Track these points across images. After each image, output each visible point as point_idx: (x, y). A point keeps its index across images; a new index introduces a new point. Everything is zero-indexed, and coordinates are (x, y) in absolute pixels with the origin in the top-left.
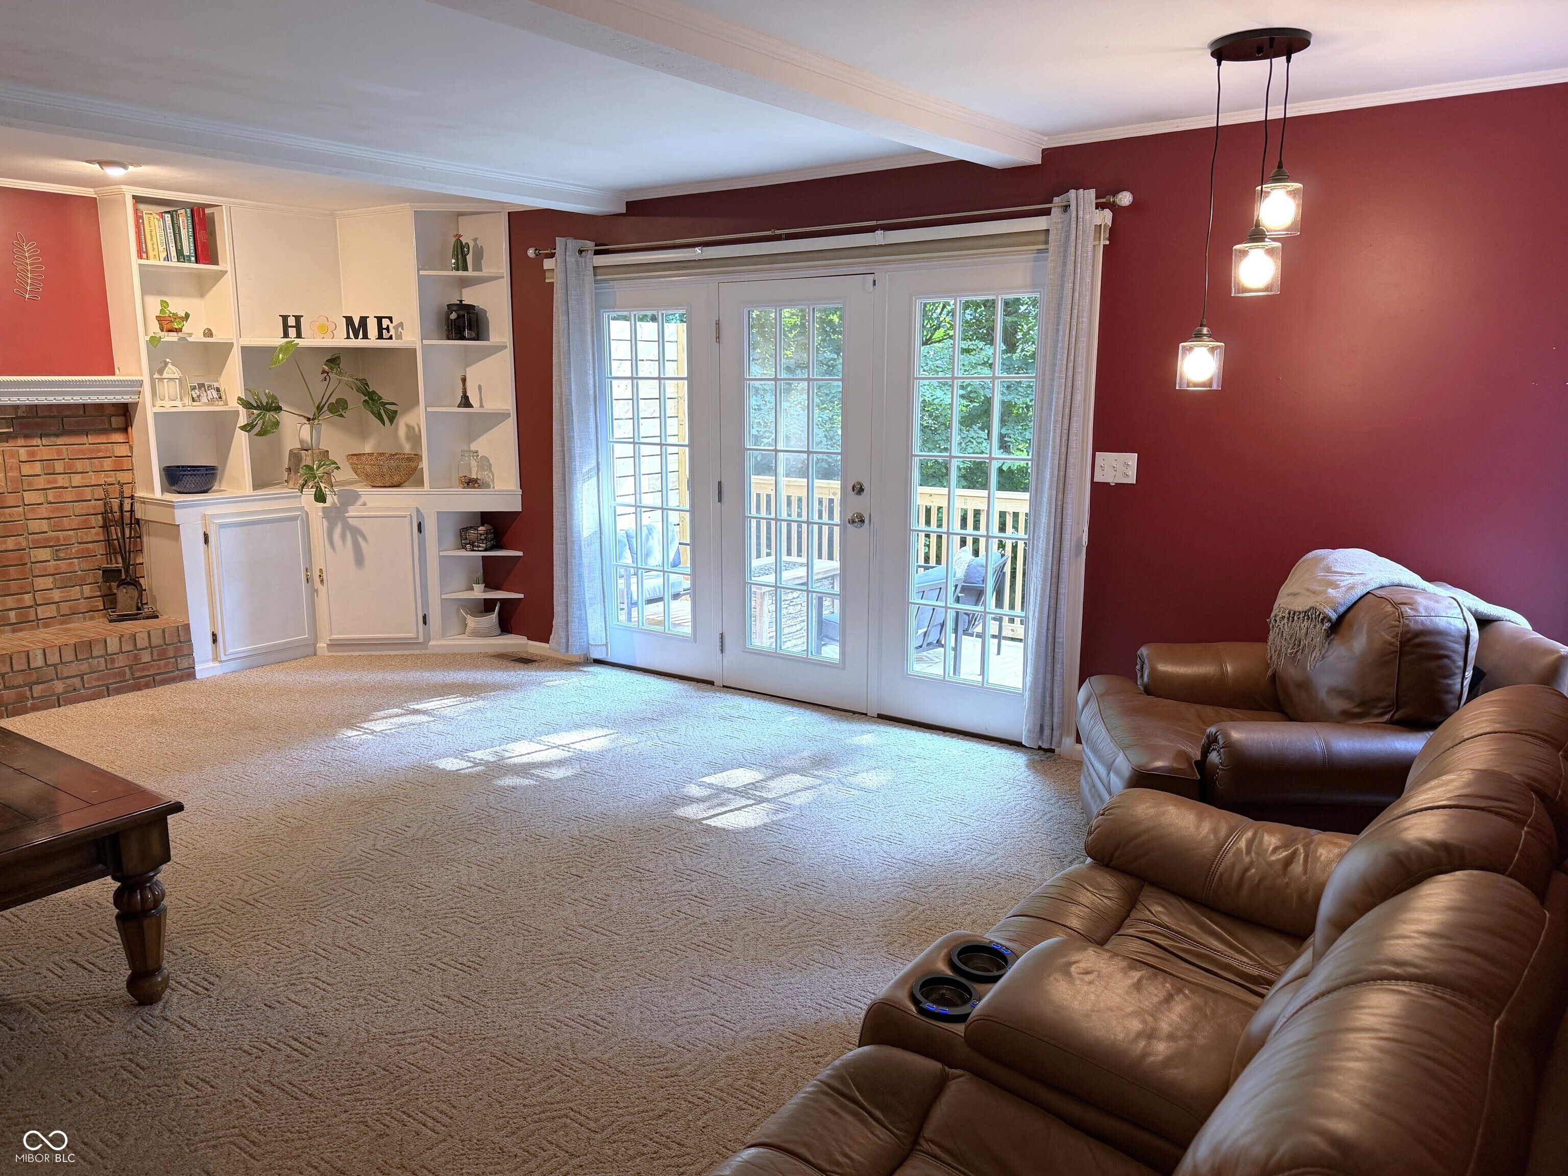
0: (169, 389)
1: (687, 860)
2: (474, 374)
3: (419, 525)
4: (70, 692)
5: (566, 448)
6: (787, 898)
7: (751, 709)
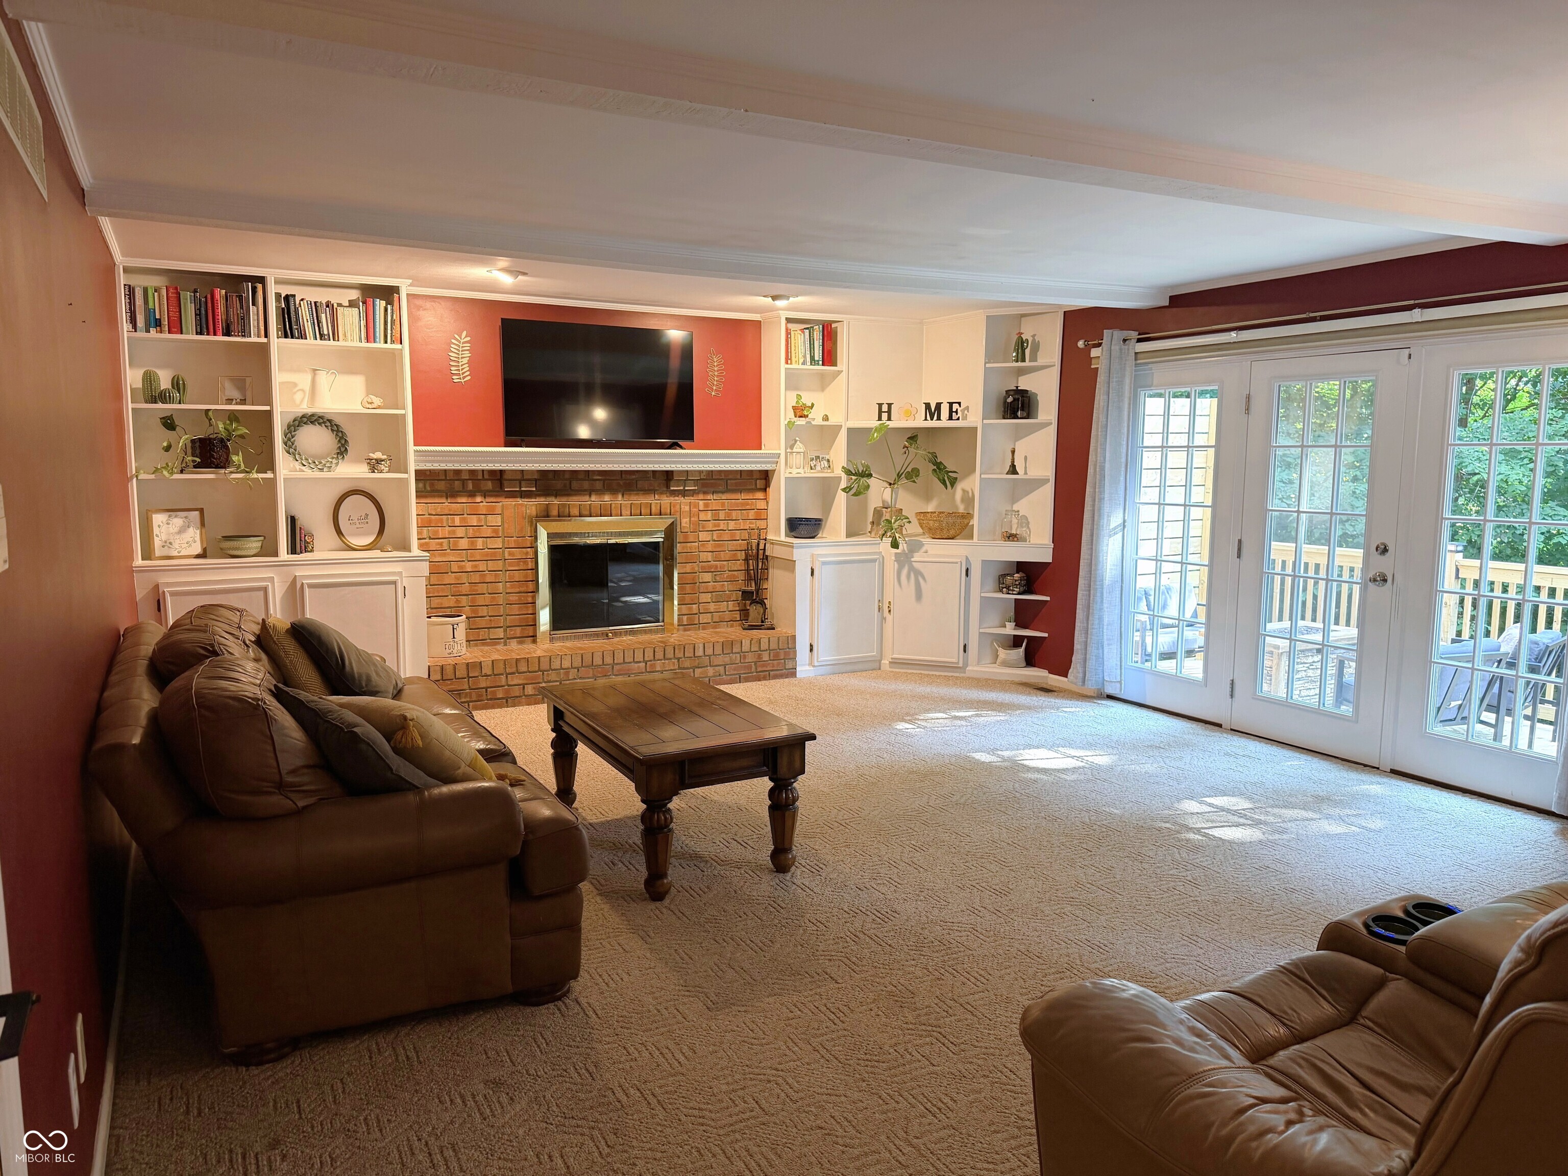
0: (797, 460)
1: (1184, 855)
2: (1022, 447)
3: (967, 570)
4: (716, 676)
5: (1096, 508)
6: (1275, 897)
7: (1257, 751)
